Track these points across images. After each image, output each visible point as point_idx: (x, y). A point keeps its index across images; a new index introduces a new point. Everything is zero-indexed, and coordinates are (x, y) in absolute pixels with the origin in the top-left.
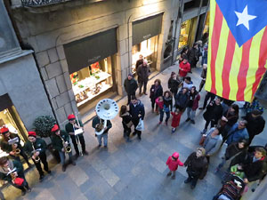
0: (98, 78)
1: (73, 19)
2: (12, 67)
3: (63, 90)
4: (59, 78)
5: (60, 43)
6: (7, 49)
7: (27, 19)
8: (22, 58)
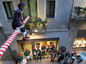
0: (83, 42)
1: (85, 24)
2: (64, 32)
3: (71, 42)
4: (72, 38)
5: (77, 29)
6: (65, 28)
7: (72, 22)
8: (67, 31)
